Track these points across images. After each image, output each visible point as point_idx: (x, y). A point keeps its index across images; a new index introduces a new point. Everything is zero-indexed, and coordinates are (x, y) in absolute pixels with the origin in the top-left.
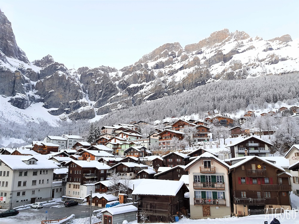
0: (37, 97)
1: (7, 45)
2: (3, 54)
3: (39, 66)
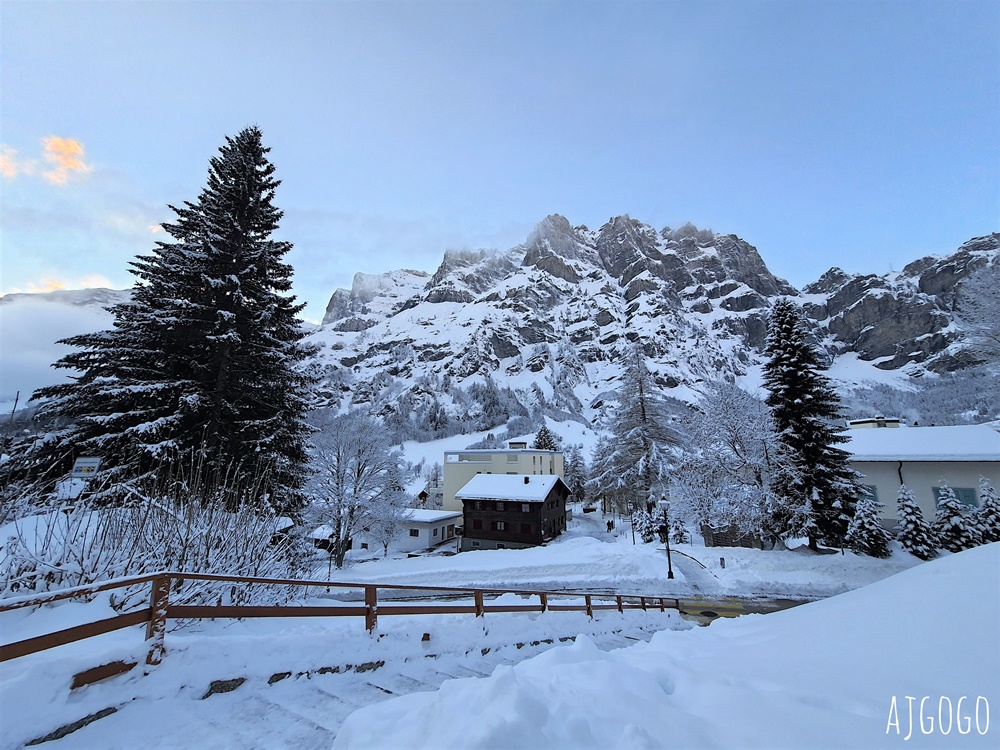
0: (840, 345)
1: (759, 280)
2: (763, 297)
3: (819, 292)
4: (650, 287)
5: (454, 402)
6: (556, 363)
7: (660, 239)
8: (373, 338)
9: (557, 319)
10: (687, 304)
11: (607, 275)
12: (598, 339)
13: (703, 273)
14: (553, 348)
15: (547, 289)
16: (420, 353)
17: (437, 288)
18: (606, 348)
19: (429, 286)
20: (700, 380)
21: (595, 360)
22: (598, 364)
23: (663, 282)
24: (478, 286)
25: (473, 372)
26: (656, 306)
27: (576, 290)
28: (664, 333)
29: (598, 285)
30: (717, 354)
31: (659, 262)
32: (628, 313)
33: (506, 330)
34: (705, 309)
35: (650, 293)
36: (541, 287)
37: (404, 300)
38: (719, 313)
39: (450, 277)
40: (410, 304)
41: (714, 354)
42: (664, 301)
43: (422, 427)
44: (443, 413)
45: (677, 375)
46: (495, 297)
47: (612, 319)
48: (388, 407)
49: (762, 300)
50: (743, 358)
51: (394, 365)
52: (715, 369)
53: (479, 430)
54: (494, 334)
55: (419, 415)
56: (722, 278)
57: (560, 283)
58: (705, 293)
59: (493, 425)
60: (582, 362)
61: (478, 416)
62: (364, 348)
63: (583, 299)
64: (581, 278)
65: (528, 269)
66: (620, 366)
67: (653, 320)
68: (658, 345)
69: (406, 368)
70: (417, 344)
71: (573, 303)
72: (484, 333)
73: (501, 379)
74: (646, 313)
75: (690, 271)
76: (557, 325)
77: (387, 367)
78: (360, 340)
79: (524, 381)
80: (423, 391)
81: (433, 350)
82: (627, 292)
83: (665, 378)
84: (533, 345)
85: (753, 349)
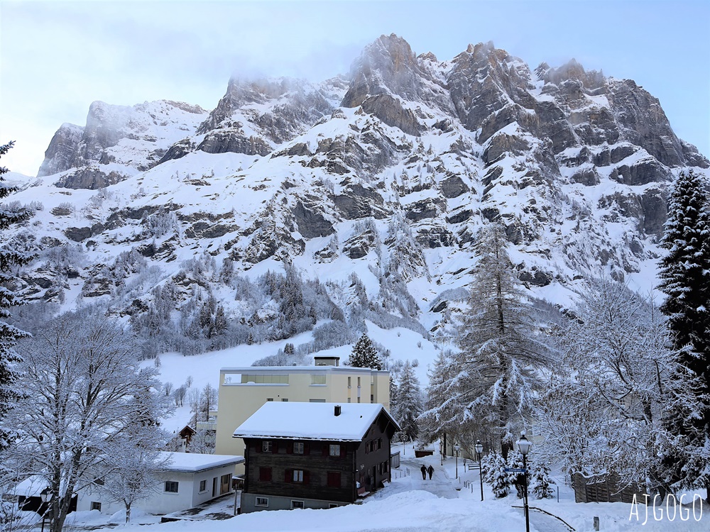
4: (518, 146)
5: (238, 298)
6: (384, 248)
7: (534, 80)
8: (117, 200)
9: (388, 185)
10: (567, 172)
11: (461, 127)
12: (444, 215)
13: (589, 131)
14: (381, 226)
15: (376, 142)
16: (189, 225)
17: (216, 131)
18: (454, 229)
19: (205, 127)
20: (578, 277)
21: (438, 245)
22: (443, 250)
23: (536, 140)
24: (277, 132)
25: (267, 256)
26: (524, 173)
27: (416, 146)
28: (534, 210)
29: (447, 140)
30: (603, 242)
31: (532, 112)
32: (487, 181)
33: (317, 198)
34: (590, 179)
35: (518, 154)
36: (368, 138)
37: (165, 145)
38: (608, 187)
39: (237, 116)
40: (175, 153)
41: (598, 242)
42: (536, 166)
43: (188, 334)
44: (221, 313)
45: (549, 269)
46: (301, 149)
47: (464, 189)
48: (138, 303)
49: (664, 172)
50: (635, 248)
51: (149, 242)
52: (599, 262)
53: (273, 338)
54: (299, 203)
55: (185, 316)
56: (613, 138)
57: (395, 134)
58: (590, 158)
59: (293, 332)
60: (420, 247)
61: (271, 318)
62: (103, 215)
63: (425, 158)
64: (424, 128)
65: (349, 112)
66: (473, 254)
67: (520, 191)
68: (526, 227)
69: (166, 246)
70: (185, 212)
71: (412, 164)
72: (285, 200)
73: (307, 268)
74: (510, 183)
75: (573, 126)
76: (388, 194)
77: (137, 245)
78: (97, 203)
79: (339, 270)
80: (191, 281)
81: (208, 222)
82: (486, 153)
83: (533, 273)
84: (353, 222)
85: (650, 237)
